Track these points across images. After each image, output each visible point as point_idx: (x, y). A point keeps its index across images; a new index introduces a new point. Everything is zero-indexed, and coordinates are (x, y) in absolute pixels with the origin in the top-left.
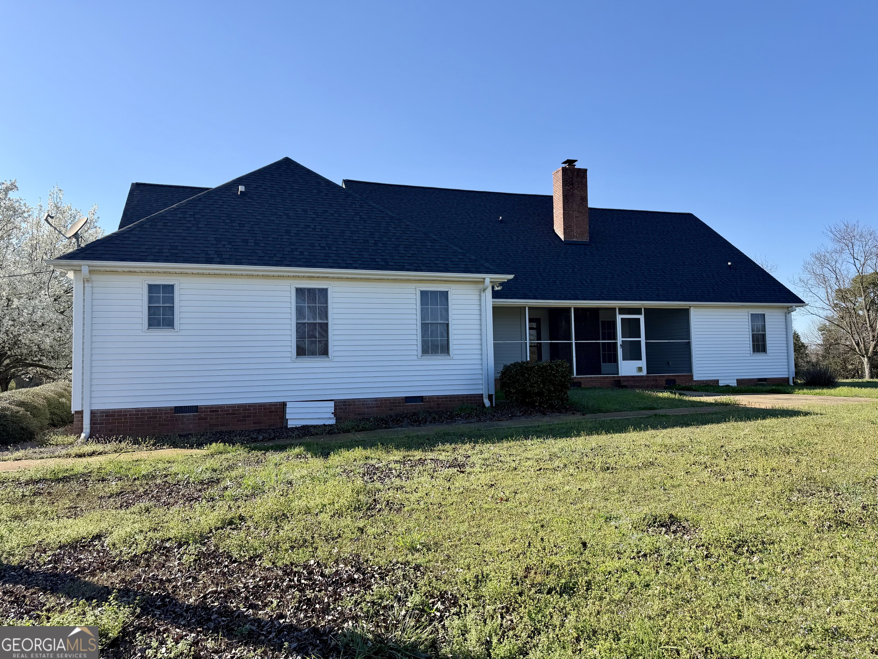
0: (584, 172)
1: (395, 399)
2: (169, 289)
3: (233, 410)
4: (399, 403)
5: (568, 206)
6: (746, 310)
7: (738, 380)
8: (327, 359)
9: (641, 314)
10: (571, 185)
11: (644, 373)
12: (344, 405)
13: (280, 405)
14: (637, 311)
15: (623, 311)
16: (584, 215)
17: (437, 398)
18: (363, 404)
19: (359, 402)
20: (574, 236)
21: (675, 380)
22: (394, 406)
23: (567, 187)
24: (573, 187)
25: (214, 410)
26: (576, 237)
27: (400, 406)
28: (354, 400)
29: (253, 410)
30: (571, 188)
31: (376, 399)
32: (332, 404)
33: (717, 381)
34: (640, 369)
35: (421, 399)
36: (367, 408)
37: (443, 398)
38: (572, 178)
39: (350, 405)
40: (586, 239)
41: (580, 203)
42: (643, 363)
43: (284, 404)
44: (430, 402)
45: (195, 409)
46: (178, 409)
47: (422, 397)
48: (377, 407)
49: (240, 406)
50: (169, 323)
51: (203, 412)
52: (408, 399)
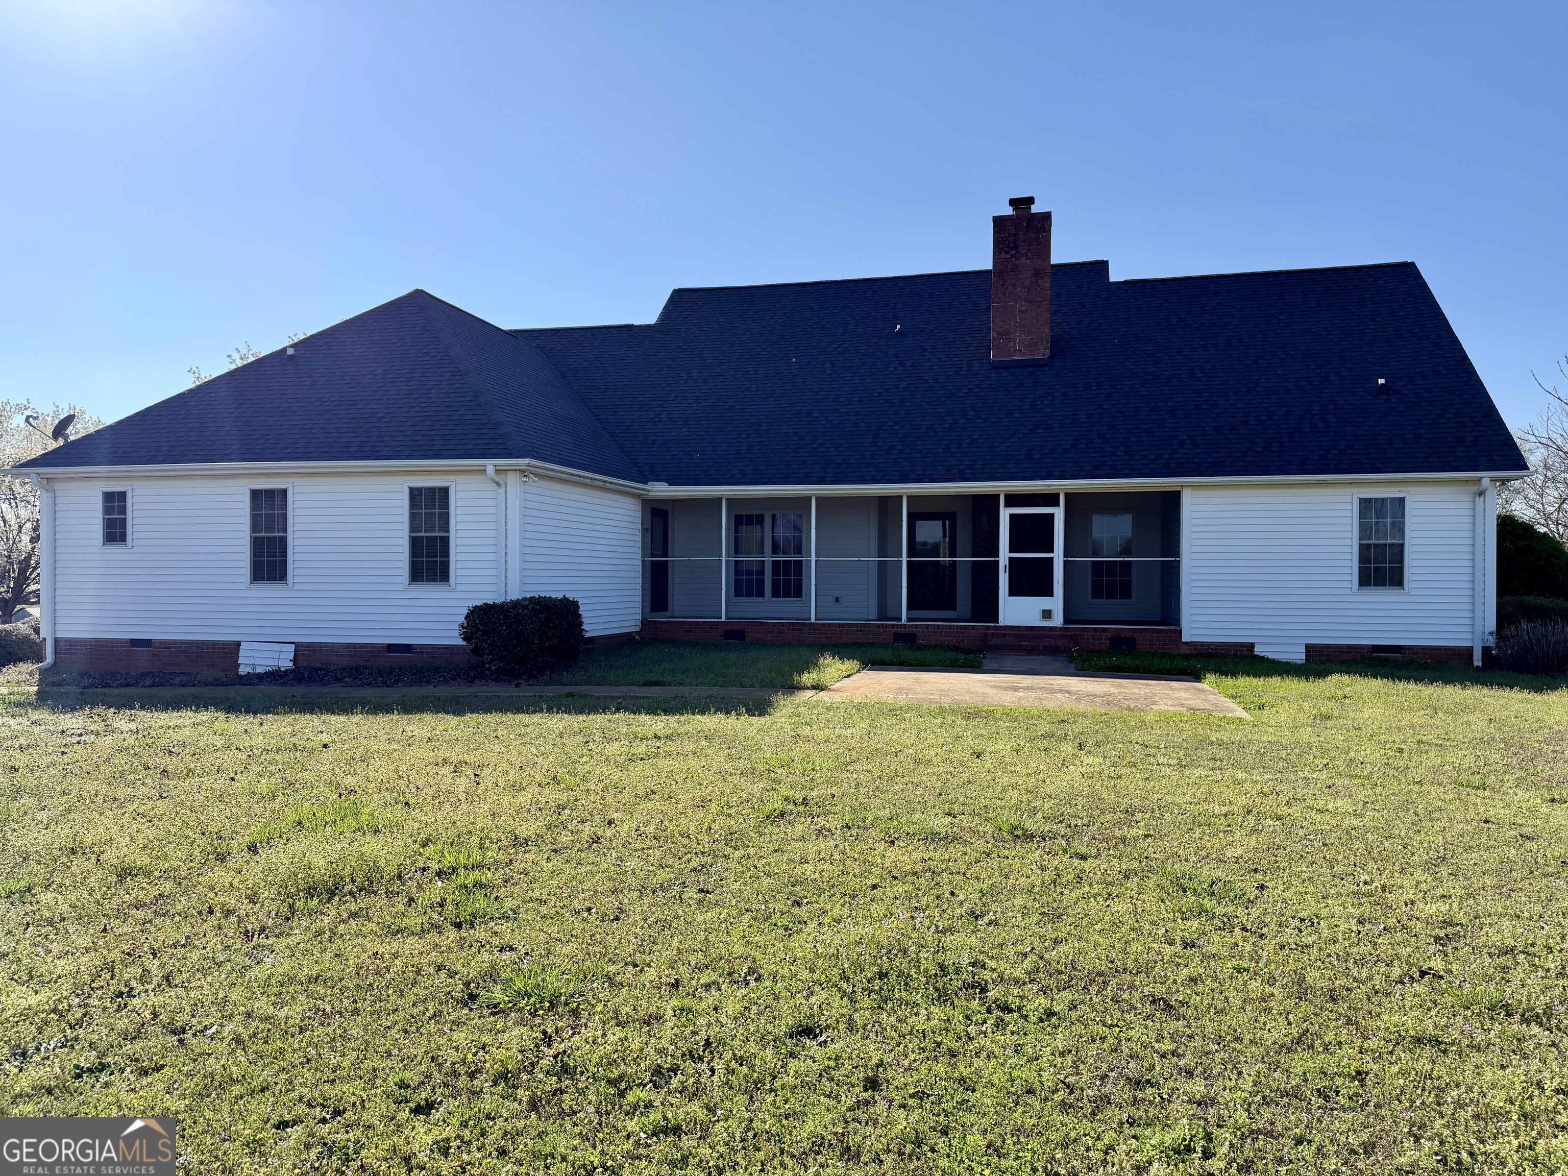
0: (1046, 217)
1: (373, 646)
2: (122, 496)
3: (186, 648)
4: (379, 652)
5: (1004, 293)
6: (1349, 490)
7: (1310, 649)
8: (284, 586)
9: (1058, 505)
10: (1012, 249)
11: (1057, 620)
12: (308, 651)
13: (235, 645)
14: (1051, 499)
15: (1013, 500)
16: (1039, 307)
17: (432, 648)
18: (331, 651)
19: (326, 647)
20: (1015, 350)
21: (1134, 639)
22: (372, 657)
23: (1003, 255)
24: (1017, 252)
25: (168, 645)
26: (1020, 351)
27: (380, 657)
28: (320, 645)
29: (207, 648)
30: (1012, 256)
31: (348, 645)
32: (292, 648)
33: (1251, 646)
34: (1047, 614)
35: (408, 648)
36: (337, 656)
37: (440, 649)
38: (1015, 234)
39: (315, 651)
40: (1043, 353)
41: (1031, 283)
42: (1056, 603)
43: (238, 644)
44: (422, 653)
45: (147, 643)
46: (134, 642)
47: (411, 645)
48: (349, 656)
49: (192, 643)
50: (123, 539)
51: (156, 647)
52: (391, 648)
